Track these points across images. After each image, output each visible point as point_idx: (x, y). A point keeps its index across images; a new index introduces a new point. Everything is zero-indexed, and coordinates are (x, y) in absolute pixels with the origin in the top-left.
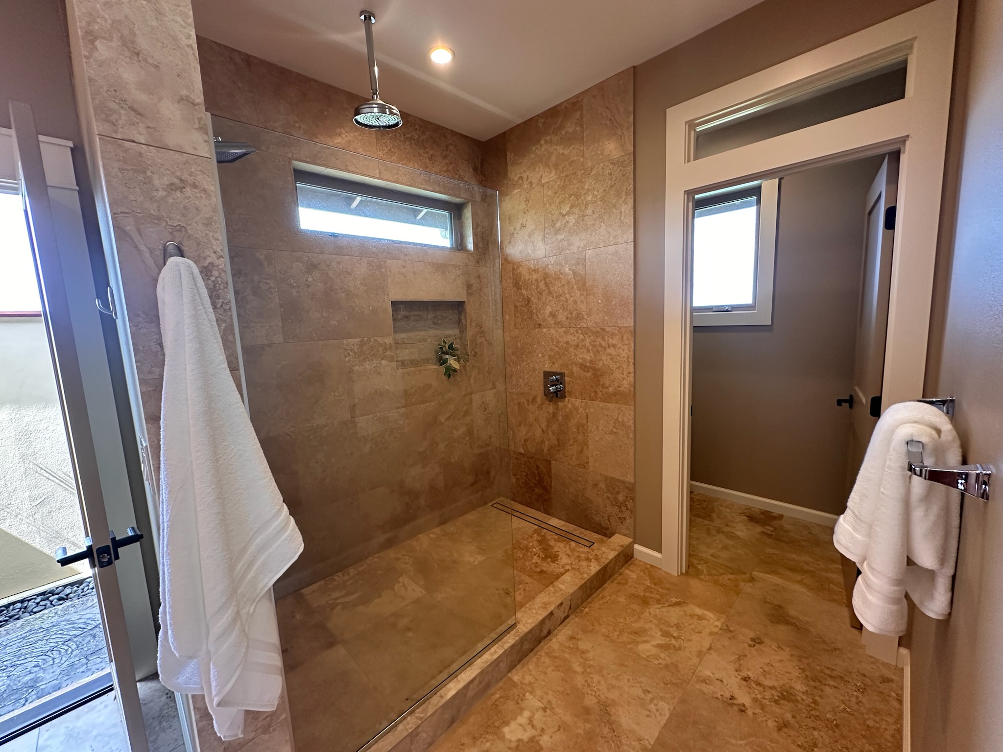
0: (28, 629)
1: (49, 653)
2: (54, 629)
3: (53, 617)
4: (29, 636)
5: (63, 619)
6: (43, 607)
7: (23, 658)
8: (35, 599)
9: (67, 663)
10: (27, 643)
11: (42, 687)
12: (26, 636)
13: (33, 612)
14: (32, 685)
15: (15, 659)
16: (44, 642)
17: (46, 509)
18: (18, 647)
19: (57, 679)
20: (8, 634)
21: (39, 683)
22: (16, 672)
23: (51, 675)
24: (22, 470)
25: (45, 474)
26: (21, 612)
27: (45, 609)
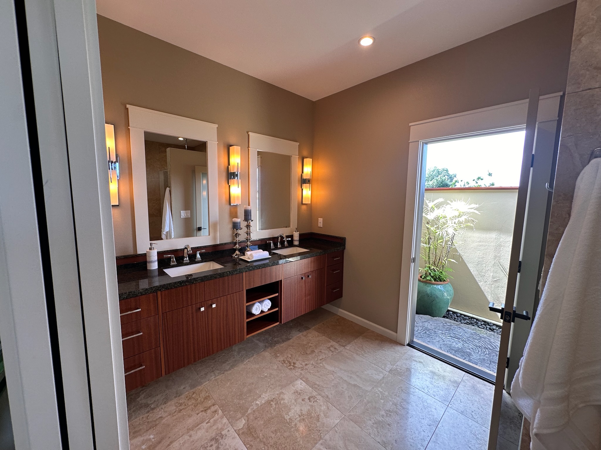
0: (475, 332)
1: (478, 347)
2: (483, 339)
3: (485, 334)
4: (474, 335)
5: (488, 337)
6: (483, 328)
7: (469, 341)
8: (481, 322)
9: (482, 357)
10: (472, 337)
11: (471, 358)
12: (473, 334)
13: (478, 326)
14: (469, 355)
15: (467, 340)
16: (478, 341)
17: (497, 285)
18: (469, 336)
19: (477, 360)
20: (468, 328)
21: (471, 356)
22: (466, 345)
23: (475, 357)
24: (493, 263)
25: (501, 268)
26: (475, 324)
27: (483, 329)
